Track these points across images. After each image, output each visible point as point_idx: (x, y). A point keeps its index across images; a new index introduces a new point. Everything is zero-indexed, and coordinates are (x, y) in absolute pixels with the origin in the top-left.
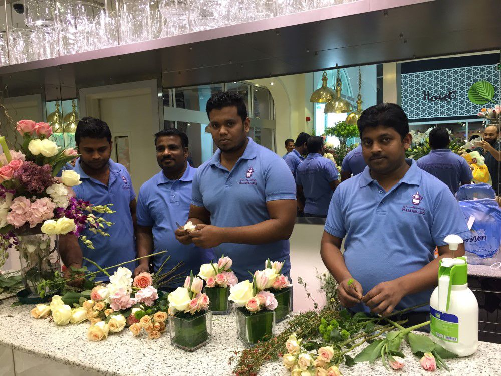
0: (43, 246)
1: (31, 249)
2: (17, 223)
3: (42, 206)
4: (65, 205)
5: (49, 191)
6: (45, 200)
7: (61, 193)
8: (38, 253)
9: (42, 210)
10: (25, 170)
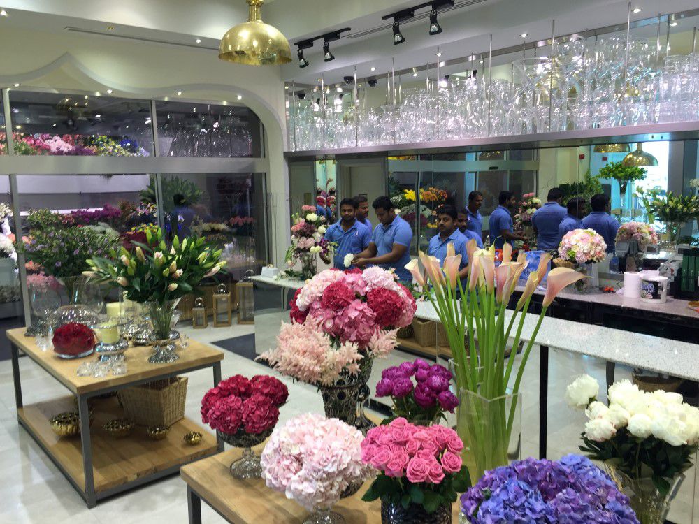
0: (310, 258)
1: (306, 258)
2: (302, 247)
3: (310, 241)
4: (319, 241)
5: (313, 235)
6: (312, 239)
7: (318, 236)
8: (308, 260)
9: (310, 243)
10: (305, 226)
